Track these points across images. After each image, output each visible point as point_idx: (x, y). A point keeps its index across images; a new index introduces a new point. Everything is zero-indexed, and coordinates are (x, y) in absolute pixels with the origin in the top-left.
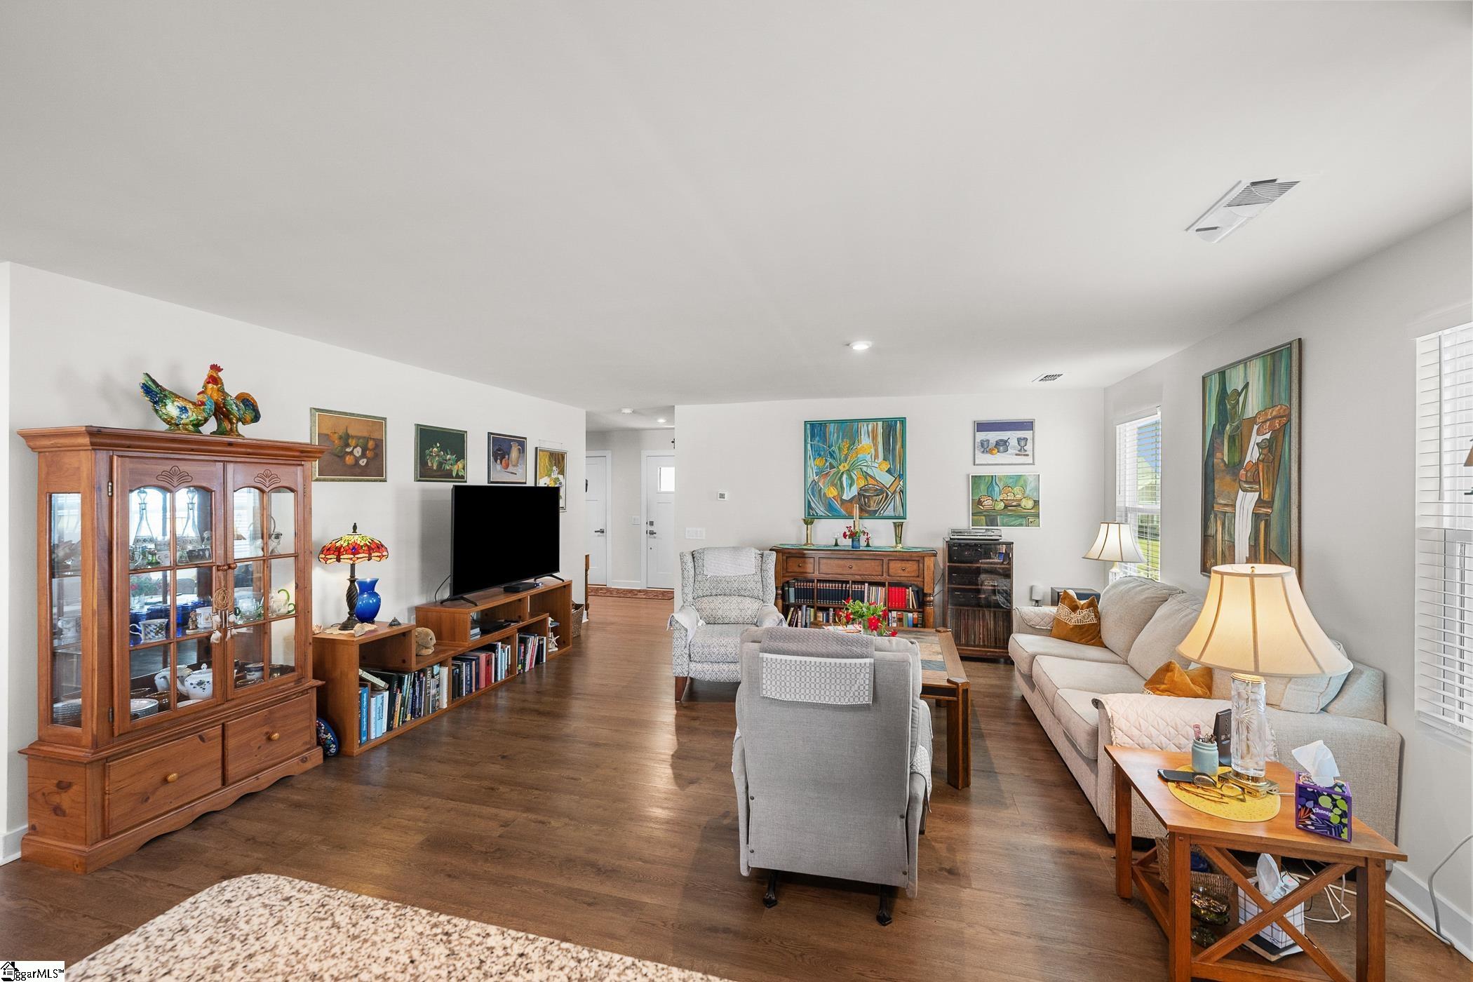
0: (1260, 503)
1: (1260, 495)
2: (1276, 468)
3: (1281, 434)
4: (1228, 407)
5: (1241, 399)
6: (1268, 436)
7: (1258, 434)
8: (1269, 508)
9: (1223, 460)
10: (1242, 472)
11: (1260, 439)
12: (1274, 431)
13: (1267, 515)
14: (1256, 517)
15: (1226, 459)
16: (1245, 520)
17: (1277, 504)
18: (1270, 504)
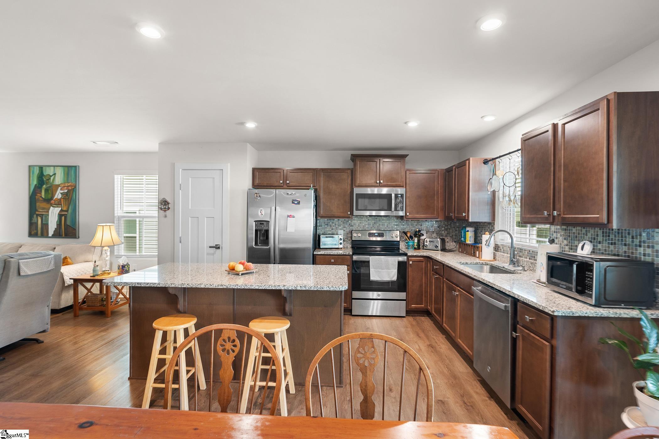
0: (62, 211)
1: (62, 209)
2: (69, 201)
3: (72, 191)
4: (45, 179)
5: (52, 178)
6: (66, 191)
7: (61, 189)
8: (66, 212)
9: (41, 197)
10: (52, 201)
11: (62, 192)
12: (68, 190)
13: (66, 214)
14: (60, 216)
15: (43, 196)
16: (54, 216)
17: (70, 211)
18: (67, 211)
